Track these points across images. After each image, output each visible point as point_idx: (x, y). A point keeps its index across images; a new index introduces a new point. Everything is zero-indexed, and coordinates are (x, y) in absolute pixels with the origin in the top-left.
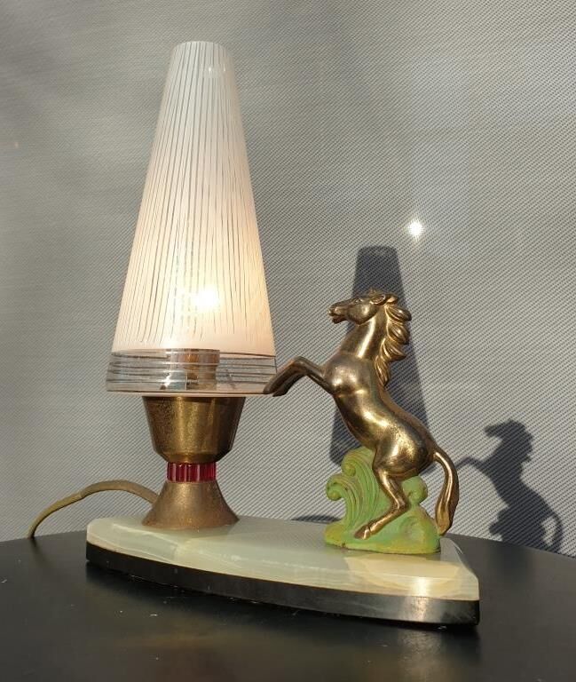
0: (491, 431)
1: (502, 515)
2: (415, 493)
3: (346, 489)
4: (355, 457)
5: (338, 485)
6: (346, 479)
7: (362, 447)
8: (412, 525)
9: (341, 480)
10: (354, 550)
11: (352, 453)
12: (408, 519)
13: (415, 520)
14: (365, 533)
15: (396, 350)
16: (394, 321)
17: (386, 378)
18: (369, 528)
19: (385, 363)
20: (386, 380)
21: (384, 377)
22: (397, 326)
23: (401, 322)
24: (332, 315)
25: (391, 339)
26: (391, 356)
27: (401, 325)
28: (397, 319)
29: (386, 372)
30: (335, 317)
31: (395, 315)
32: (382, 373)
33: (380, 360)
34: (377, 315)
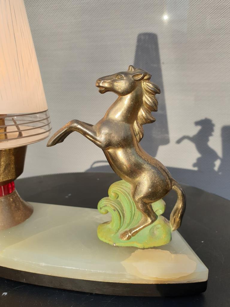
0: (197, 123)
1: (199, 160)
2: (160, 210)
3: (114, 210)
4: (119, 188)
5: (107, 207)
6: (113, 202)
7: (123, 181)
8: (157, 229)
9: (110, 203)
10: (121, 247)
11: (116, 186)
12: (155, 226)
13: (159, 226)
14: (127, 236)
15: (148, 116)
16: (148, 94)
17: (141, 136)
18: (130, 233)
19: (140, 125)
20: (141, 137)
21: (140, 136)
22: (150, 97)
23: (153, 95)
24: (99, 86)
25: (146, 107)
26: (145, 119)
27: (153, 97)
28: (151, 92)
29: (141, 132)
30: (102, 88)
31: (149, 89)
32: (139, 133)
33: (137, 123)
34: (136, 89)
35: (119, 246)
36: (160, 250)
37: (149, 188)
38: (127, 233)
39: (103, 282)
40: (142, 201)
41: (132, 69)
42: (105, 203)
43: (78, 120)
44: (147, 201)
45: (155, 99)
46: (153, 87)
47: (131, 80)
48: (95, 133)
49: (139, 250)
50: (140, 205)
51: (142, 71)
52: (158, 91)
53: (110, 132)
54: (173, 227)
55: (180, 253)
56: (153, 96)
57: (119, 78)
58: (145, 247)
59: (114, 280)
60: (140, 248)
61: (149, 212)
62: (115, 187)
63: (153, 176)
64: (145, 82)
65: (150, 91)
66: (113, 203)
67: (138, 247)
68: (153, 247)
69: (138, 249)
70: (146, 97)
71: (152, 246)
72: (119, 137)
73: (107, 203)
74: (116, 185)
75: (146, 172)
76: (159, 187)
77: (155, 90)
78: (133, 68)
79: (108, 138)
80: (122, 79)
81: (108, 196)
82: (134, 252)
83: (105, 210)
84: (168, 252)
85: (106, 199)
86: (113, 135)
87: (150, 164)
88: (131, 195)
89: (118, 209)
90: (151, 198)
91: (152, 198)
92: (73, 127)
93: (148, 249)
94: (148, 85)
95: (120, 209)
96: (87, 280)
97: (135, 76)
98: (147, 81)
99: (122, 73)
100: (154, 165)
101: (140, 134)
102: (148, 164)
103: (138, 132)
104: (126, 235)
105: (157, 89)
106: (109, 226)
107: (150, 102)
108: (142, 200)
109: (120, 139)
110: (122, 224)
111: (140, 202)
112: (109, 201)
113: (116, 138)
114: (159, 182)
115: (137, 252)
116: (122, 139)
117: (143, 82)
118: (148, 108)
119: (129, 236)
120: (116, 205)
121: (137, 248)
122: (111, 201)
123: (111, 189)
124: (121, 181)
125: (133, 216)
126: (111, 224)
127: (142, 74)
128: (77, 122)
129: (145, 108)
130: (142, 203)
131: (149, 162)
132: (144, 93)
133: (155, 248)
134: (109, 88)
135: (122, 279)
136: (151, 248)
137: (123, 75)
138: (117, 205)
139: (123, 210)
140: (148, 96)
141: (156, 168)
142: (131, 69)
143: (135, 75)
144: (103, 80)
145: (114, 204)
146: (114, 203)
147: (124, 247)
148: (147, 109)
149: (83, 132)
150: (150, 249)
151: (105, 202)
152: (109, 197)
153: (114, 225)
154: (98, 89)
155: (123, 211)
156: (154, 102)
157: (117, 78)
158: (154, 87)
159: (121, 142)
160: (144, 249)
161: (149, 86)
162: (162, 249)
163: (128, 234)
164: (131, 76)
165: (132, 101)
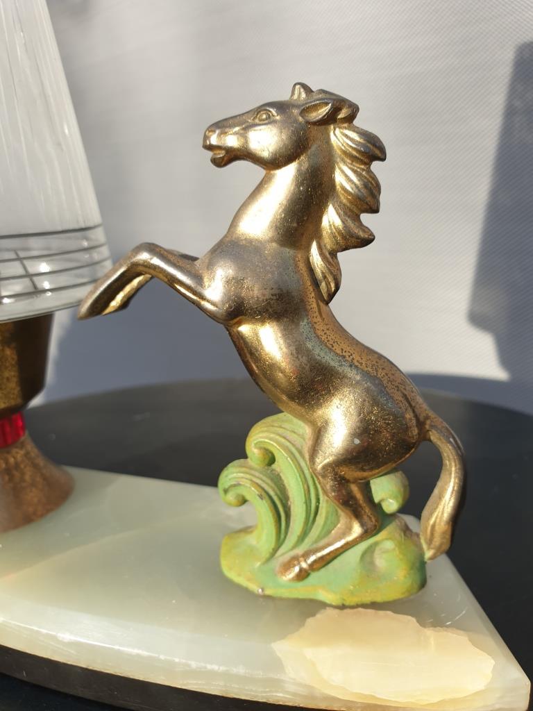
2: (391, 501)
3: (261, 497)
4: (272, 435)
5: (242, 487)
6: (257, 474)
7: (285, 416)
8: (384, 552)
9: (248, 476)
10: (281, 599)
11: (265, 429)
12: (376, 544)
13: (389, 545)
14: (297, 569)
15: (352, 225)
16: (349, 161)
17: (333, 285)
18: (305, 561)
19: (330, 254)
20: (333, 289)
21: (328, 284)
22: (355, 172)
23: (365, 164)
24: (210, 148)
25: (345, 201)
26: (344, 237)
27: (363, 170)
28: (356, 157)
29: (331, 273)
30: (218, 152)
31: (351, 147)
32: (325, 277)
33: (320, 248)
34: (313, 148)
35: (275, 596)
36: (389, 613)
37: (354, 435)
38: (296, 562)
39: (223, 697)
40: (336, 474)
41: (300, 93)
42: (235, 475)
43: (153, 244)
44: (349, 472)
45: (371, 177)
46: (362, 141)
47: (296, 121)
48: (198, 278)
49: (329, 611)
50: (329, 484)
51: (328, 96)
52: (378, 152)
53: (240, 276)
54: (429, 548)
55: (447, 626)
56: (363, 167)
57: (264, 120)
58: (347, 603)
59: (253, 693)
60: (334, 604)
61: (356, 504)
62: (263, 432)
63: (365, 401)
64: (340, 128)
65: (355, 153)
66: (258, 477)
67: (328, 602)
68: (369, 602)
69: (325, 609)
70: (343, 172)
71: (368, 599)
72: (265, 289)
73: (242, 475)
74: (266, 427)
75: (346, 390)
76: (386, 434)
77: (367, 151)
78: (302, 90)
79: (234, 291)
80: (270, 121)
81: (245, 457)
82: (313, 615)
83: (238, 496)
84: (414, 620)
85: (241, 466)
86: (248, 283)
87: (356, 367)
88: (307, 456)
89: (272, 493)
90: (360, 466)
91: (365, 465)
92: (141, 262)
93: (355, 610)
94: (347, 136)
95: (277, 494)
96: (180, 687)
97: (307, 112)
98: (346, 125)
99: (272, 104)
100: (370, 370)
101: (330, 279)
102: (351, 366)
103: (323, 273)
104: (294, 566)
105: (374, 145)
106: (251, 539)
107: (355, 185)
108: (334, 470)
109: (268, 294)
110: (282, 536)
111: (330, 476)
112: (247, 470)
113: (255, 291)
114: (385, 419)
115: (323, 616)
116: (275, 295)
117: (332, 127)
118: (351, 202)
119: (301, 570)
120: (266, 483)
121: (323, 605)
122: (253, 472)
123: (254, 438)
124: (280, 415)
125: (312, 515)
126: (255, 534)
127: (327, 104)
128: (153, 249)
129: (341, 202)
130: (335, 479)
131: (355, 361)
132: (338, 160)
133: (374, 606)
134: (238, 150)
135: (274, 694)
136: (364, 606)
137: (271, 110)
138: (269, 481)
139: (287, 498)
140: (350, 168)
141: (375, 377)
142: (296, 92)
143: (308, 108)
144: (219, 128)
145: (262, 480)
146: (261, 476)
147: (288, 600)
148: (348, 205)
149: (166, 277)
150: (360, 609)
151: (237, 473)
152: (249, 460)
153: (264, 537)
154: (210, 154)
155: (285, 499)
156: (366, 186)
157: (257, 121)
158: (364, 140)
159: (272, 302)
160: (342, 607)
161: (352, 140)
162: (396, 611)
163: (299, 563)
164: (296, 111)
165: (302, 184)
